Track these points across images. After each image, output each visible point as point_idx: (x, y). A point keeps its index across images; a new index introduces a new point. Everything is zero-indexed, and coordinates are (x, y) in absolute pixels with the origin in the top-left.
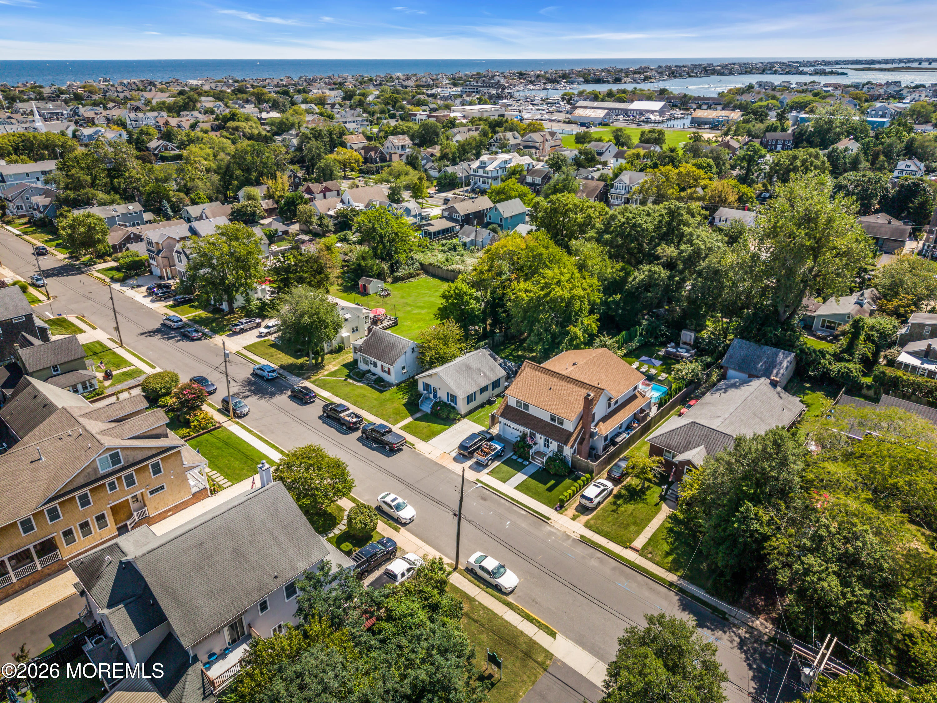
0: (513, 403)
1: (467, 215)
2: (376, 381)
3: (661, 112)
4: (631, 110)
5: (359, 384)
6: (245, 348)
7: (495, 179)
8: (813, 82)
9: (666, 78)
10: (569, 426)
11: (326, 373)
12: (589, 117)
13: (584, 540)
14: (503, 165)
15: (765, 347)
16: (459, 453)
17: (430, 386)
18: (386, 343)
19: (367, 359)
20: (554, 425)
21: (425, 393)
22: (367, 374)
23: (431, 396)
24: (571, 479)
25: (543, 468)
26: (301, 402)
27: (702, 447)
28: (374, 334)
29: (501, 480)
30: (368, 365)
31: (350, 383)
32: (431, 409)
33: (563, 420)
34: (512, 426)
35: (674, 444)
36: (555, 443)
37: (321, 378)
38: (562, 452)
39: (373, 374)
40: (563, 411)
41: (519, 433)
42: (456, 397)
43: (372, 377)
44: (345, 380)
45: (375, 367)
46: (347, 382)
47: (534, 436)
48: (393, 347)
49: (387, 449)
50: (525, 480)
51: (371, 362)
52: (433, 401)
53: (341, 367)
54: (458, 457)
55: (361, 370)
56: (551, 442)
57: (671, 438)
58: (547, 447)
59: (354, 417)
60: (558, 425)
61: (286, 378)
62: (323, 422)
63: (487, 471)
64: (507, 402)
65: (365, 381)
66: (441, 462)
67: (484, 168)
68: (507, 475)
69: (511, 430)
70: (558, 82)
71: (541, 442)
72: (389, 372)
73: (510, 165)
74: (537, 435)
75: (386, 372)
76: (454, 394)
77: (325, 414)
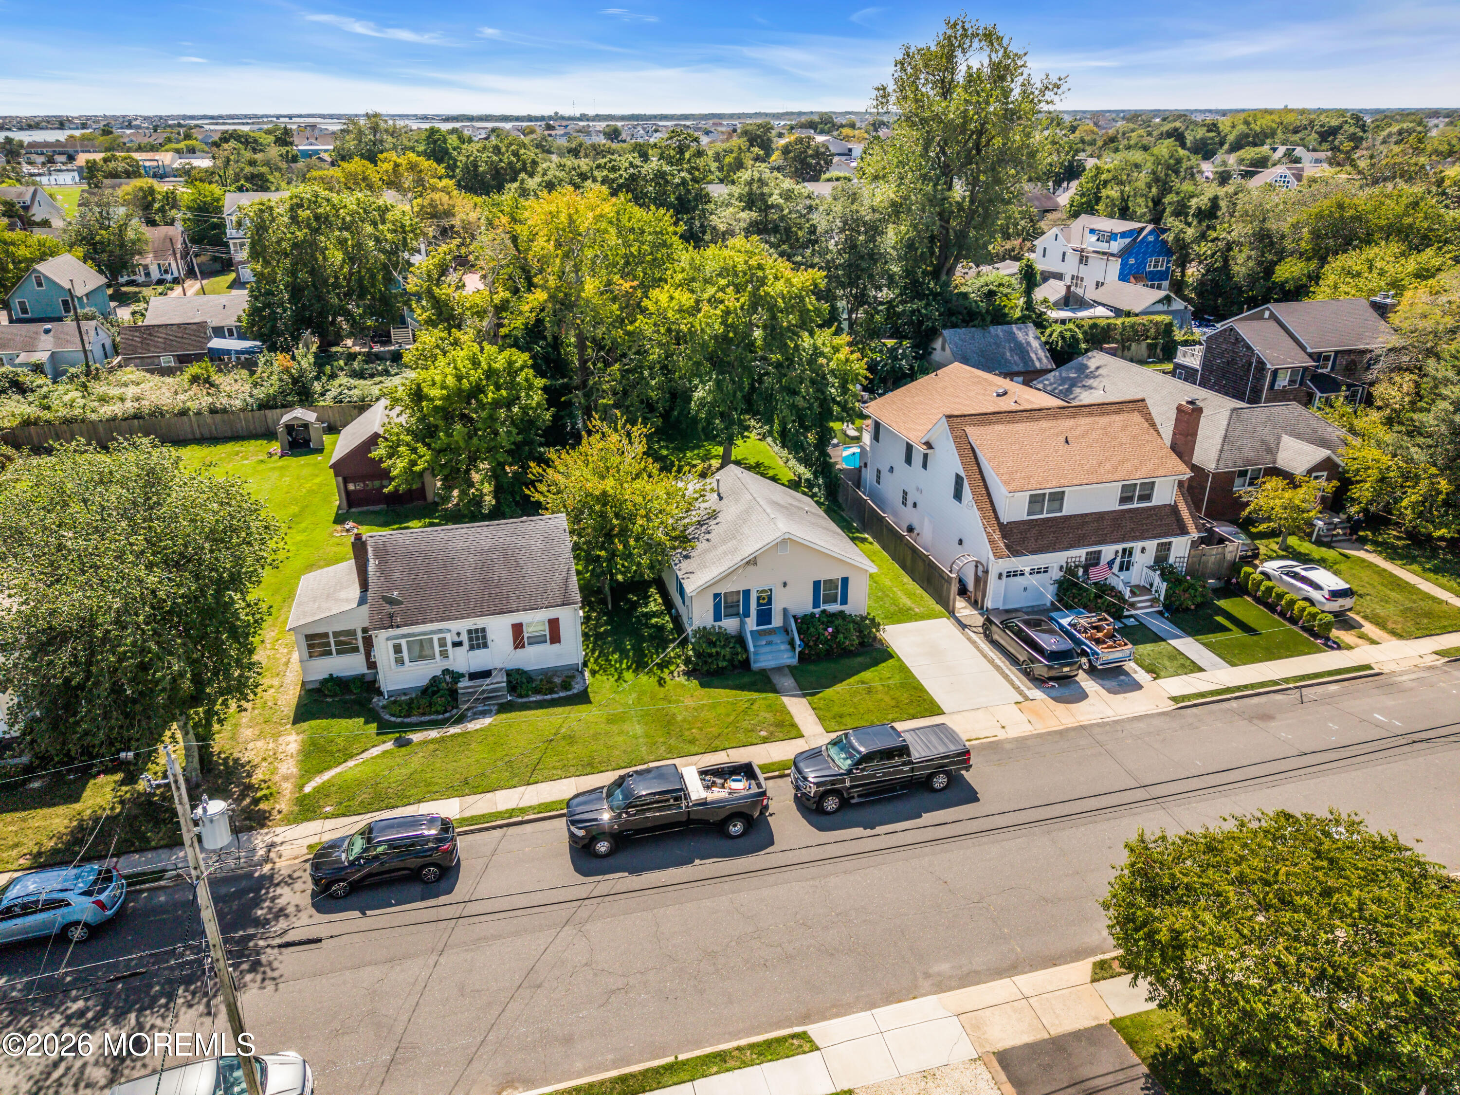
2: (512, 687)
5: (472, 726)
10: (1166, 491)
11: (289, 767)
15: (992, 329)
16: (1038, 681)
17: (747, 593)
18: (471, 559)
19: (435, 638)
20: (1130, 510)
21: (730, 624)
22: (460, 685)
23: (751, 623)
24: (1219, 599)
25: (1167, 607)
26: (417, 888)
27: (1285, 438)
28: (382, 554)
29: (1192, 672)
30: (444, 654)
31: (442, 740)
32: (798, 650)
33: (1153, 483)
34: (1027, 570)
35: (1251, 454)
36: (1152, 545)
37: (308, 789)
38: (1166, 558)
39: (486, 674)
40: (1150, 465)
41: (1056, 574)
42: (845, 581)
43: (486, 684)
44: (402, 743)
45: (478, 647)
46: (425, 743)
47: (1099, 558)
48: (507, 555)
49: (940, 781)
50: (1204, 644)
51: (456, 639)
52: (773, 631)
53: (305, 725)
54: (1054, 693)
55: (404, 692)
56: (1143, 550)
57: (1238, 448)
58: (1128, 569)
59: (719, 781)
60: (1136, 505)
61: (159, 874)
62: (635, 870)
63: (1141, 676)
64: (997, 518)
65: (480, 708)
66: (1052, 725)
68: (1173, 657)
69: (1026, 581)
71: (1115, 564)
72: (553, 633)
74: (1107, 550)
75: (537, 640)
76: (840, 574)
77: (604, 846)
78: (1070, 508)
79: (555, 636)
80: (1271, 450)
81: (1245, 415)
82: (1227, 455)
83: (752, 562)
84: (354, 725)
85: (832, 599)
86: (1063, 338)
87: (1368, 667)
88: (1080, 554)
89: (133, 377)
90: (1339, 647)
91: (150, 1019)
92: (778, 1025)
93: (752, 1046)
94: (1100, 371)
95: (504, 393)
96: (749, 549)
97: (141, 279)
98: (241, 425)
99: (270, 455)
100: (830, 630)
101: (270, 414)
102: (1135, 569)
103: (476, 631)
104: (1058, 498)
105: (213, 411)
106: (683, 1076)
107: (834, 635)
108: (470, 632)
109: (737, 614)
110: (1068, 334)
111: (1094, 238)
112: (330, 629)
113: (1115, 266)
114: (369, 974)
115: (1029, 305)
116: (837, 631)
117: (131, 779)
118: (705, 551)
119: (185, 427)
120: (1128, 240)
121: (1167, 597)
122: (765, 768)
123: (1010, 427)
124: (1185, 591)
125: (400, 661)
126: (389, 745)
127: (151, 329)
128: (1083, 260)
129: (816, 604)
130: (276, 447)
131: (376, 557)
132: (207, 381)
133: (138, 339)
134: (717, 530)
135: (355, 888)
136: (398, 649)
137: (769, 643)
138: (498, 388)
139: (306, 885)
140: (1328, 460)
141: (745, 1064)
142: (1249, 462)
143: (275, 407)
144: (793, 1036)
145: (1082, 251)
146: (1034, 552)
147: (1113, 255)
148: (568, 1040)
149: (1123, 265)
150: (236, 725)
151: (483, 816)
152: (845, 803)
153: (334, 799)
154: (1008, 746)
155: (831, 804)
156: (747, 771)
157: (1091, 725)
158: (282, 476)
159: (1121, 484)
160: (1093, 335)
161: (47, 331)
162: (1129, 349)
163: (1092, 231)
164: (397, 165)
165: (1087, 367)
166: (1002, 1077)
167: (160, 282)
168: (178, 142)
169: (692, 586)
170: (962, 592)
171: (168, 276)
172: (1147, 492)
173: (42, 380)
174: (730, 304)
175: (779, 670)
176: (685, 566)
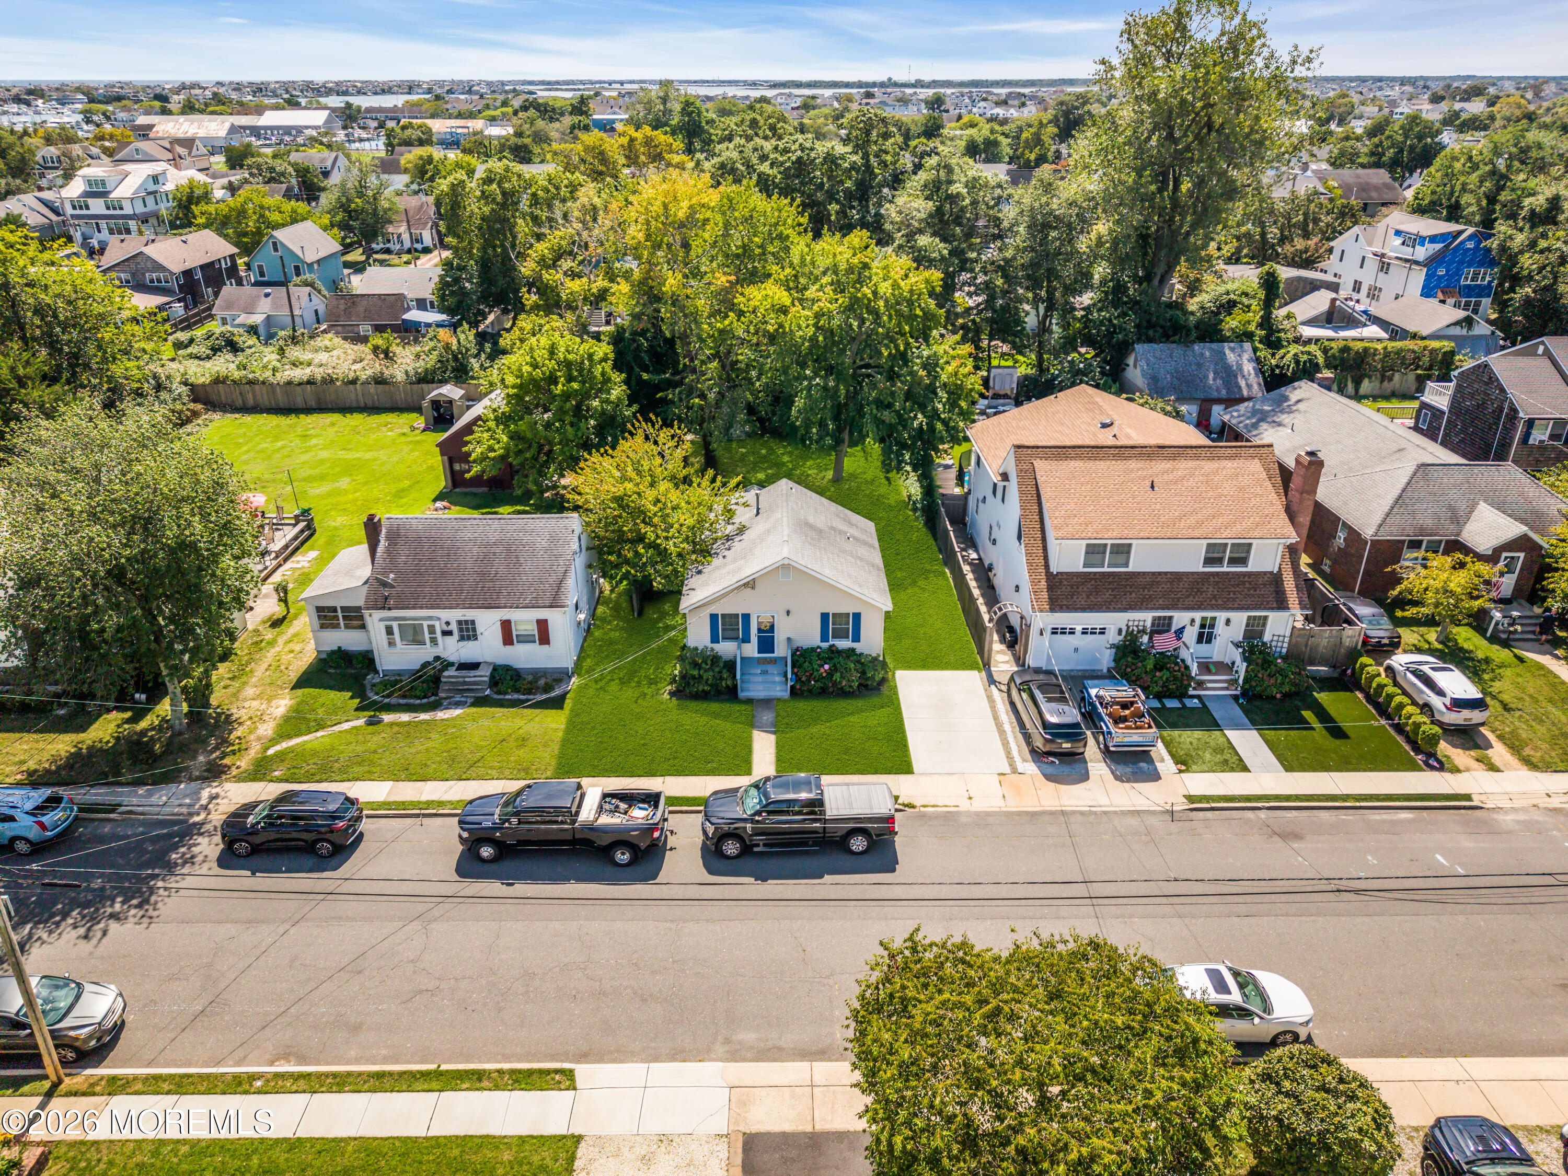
1: (188, 273)
2: (494, 682)
3: (328, 126)
4: (266, 128)
5: (441, 715)
7: (142, 220)
10: (1266, 557)
11: (267, 729)
14: (152, 187)
15: (1197, 347)
16: (1037, 755)
17: (746, 617)
18: (475, 550)
19: (425, 624)
20: (1217, 573)
21: (726, 648)
22: (446, 673)
23: (751, 649)
24: (1322, 690)
25: (1244, 694)
26: (310, 861)
27: (1483, 507)
28: (395, 536)
29: (1232, 770)
30: (434, 641)
31: (409, 724)
32: (790, 684)
33: (1250, 545)
34: (1079, 628)
35: (1429, 522)
36: (1240, 618)
37: (271, 752)
38: (1261, 634)
39: (475, 666)
40: (1247, 523)
41: (1113, 637)
42: (857, 616)
43: (470, 676)
44: (373, 722)
45: (469, 638)
46: (392, 724)
47: (1170, 625)
48: (511, 551)
49: (858, 844)
50: (1267, 742)
51: (445, 628)
52: (774, 661)
53: (299, 692)
54: (1050, 770)
55: (400, 673)
56: (1228, 622)
57: (1413, 514)
58: (1209, 641)
59: (623, 806)
60: (1225, 569)
61: (113, 808)
62: (508, 878)
63: (1166, 765)
64: (1047, 566)
65: (458, 698)
66: (1030, 805)
67: (104, 194)
68: (1218, 750)
69: (1077, 640)
70: (28, 104)
71: (1191, 635)
72: (543, 634)
73: (170, 186)
74: (1181, 618)
75: (525, 639)
76: (850, 609)
77: (486, 852)
78: (1136, 564)
79: (544, 636)
80: (1459, 519)
81: (1435, 473)
82: (1394, 520)
83: (750, 584)
84: (341, 698)
85: (841, 634)
86: (1297, 362)
87: (1468, 797)
88: (1146, 618)
89: (329, 344)
90: (1441, 767)
91: (41, 933)
92: (553, 1059)
93: (513, 1072)
94: (1300, 406)
95: (575, 385)
96: (751, 569)
97: (394, 246)
98: (400, 397)
99: (413, 429)
100: (827, 667)
101: (423, 388)
102: (1218, 643)
103: (466, 622)
104: (1122, 551)
105: (379, 381)
106: (434, 1085)
107: (830, 674)
108: (460, 623)
109: (736, 638)
110: (1305, 357)
111: (1398, 241)
112: (339, 603)
113: (1419, 277)
114: (229, 929)
115: (1266, 322)
116: (834, 669)
117: (134, 720)
118: (718, 568)
119: (352, 395)
120: (1438, 246)
121: (1246, 680)
122: (672, 801)
123: (1091, 464)
124: (1270, 676)
125: (391, 644)
126: (361, 722)
127: (358, 298)
128: (1384, 267)
129: (824, 638)
130: (420, 421)
131: (388, 538)
132: (386, 353)
133: (342, 307)
134: (737, 546)
135: (256, 850)
136: (389, 631)
137: (764, 673)
138: (570, 379)
139: (220, 839)
140: (1524, 538)
141: (497, 1088)
142: (1422, 531)
143: (432, 382)
144: (557, 1071)
145: (1383, 256)
146: (1084, 609)
147: (1417, 263)
148: (356, 1028)
149: (1428, 277)
150: (245, 683)
151: (403, 803)
152: (747, 850)
153: (287, 764)
154: (964, 819)
155: (731, 848)
156: (652, 799)
157: (1074, 812)
158: (412, 451)
159: (1206, 542)
160: (1342, 359)
161: (267, 295)
162: (1390, 379)
163: (1398, 233)
164: (632, 140)
165: (1286, 399)
166: (738, 1160)
168: (496, 108)
169: (686, 603)
170: (1011, 645)
171: (419, 246)
172: (1241, 555)
173: (252, 341)
174: (824, 305)
175: (767, 703)
176: (692, 582)
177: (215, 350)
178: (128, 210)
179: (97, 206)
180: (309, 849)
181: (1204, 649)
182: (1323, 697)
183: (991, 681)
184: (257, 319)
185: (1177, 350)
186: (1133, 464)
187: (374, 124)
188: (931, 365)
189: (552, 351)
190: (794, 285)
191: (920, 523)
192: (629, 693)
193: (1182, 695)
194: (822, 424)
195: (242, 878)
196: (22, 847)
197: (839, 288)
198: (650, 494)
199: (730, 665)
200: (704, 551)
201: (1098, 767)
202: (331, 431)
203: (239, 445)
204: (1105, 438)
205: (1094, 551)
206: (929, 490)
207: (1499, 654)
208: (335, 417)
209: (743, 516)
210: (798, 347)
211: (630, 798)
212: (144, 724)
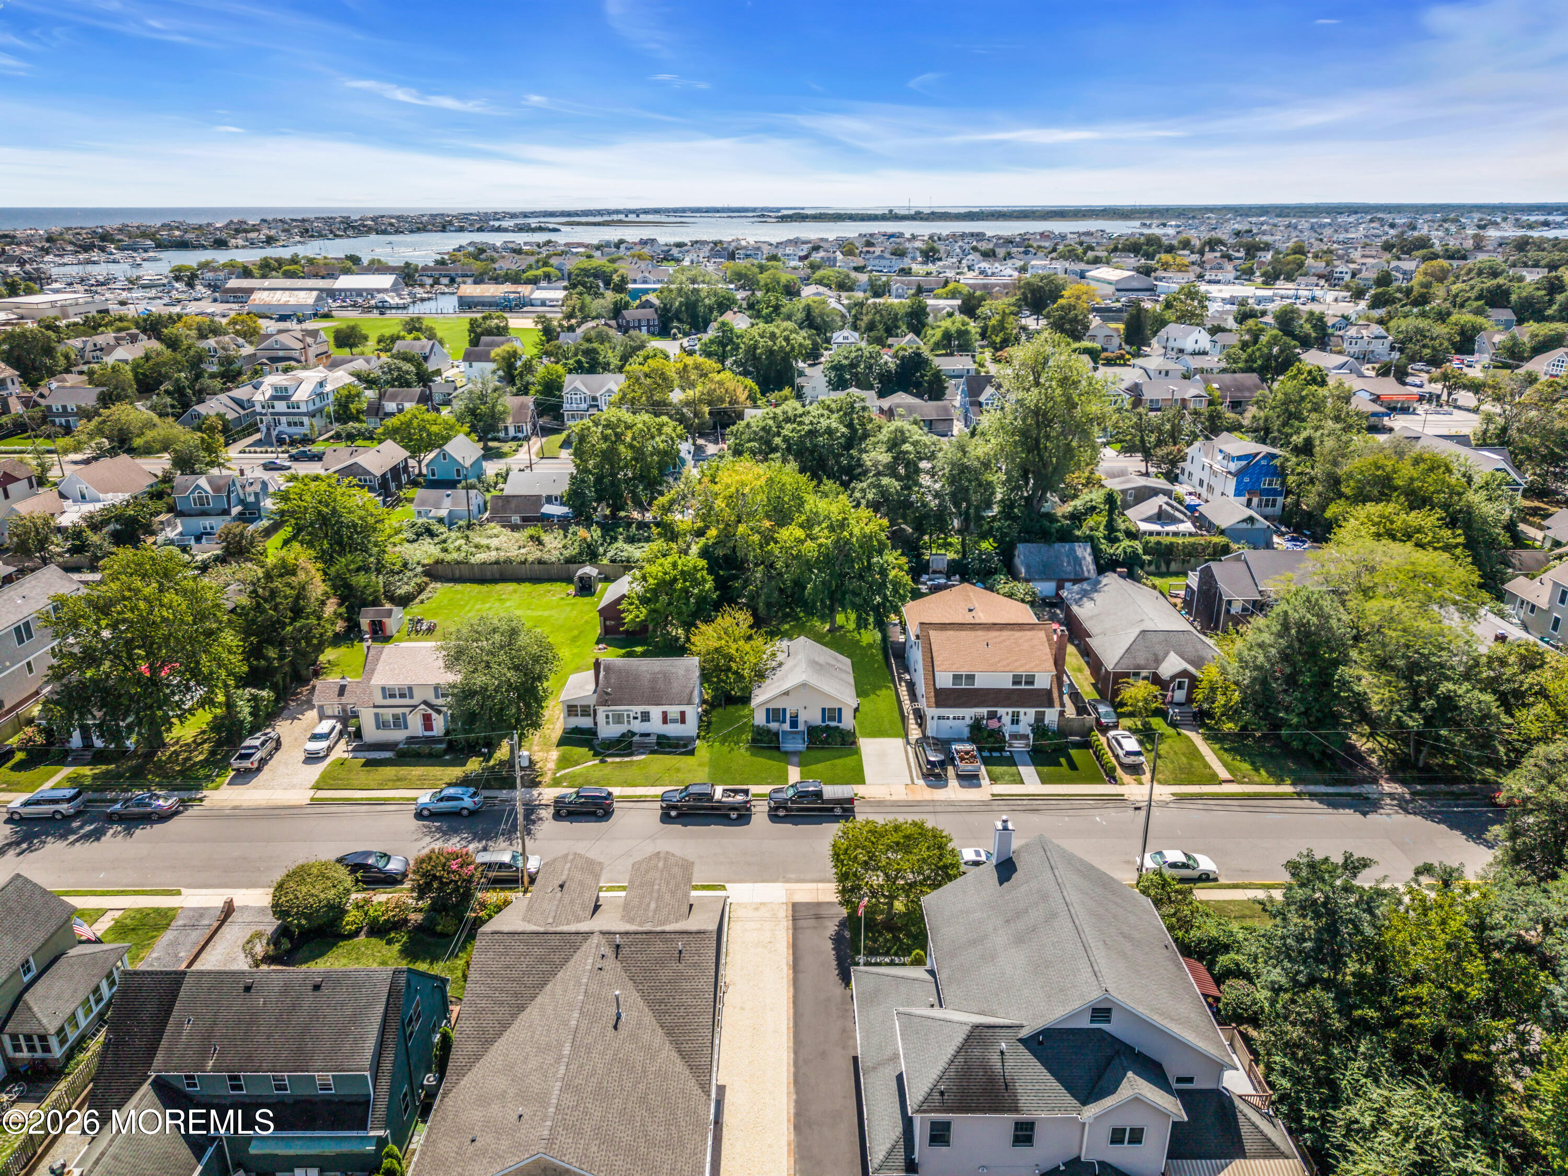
0: (945, 680)
1: (384, 476)
2: (658, 744)
3: (395, 289)
4: (340, 290)
5: (635, 758)
6: (317, 787)
7: (312, 415)
8: (549, 242)
9: (298, 238)
10: (1043, 681)
11: (551, 765)
12: (285, 305)
13: (1181, 798)
14: (319, 390)
15: (1057, 546)
16: (925, 776)
17: (784, 710)
18: (648, 676)
19: (625, 713)
20: (1019, 689)
21: (774, 726)
22: (634, 738)
23: (786, 727)
24: (1072, 748)
25: (1032, 750)
26: (595, 818)
27: (1172, 654)
28: (608, 669)
29: (1016, 783)
30: (629, 722)
31: (621, 762)
32: (806, 743)
33: (1034, 675)
34: (951, 716)
35: (1142, 663)
36: (1031, 712)
37: (558, 775)
38: (1042, 720)
39: (648, 735)
40: (1034, 664)
41: (968, 721)
42: (840, 710)
43: (647, 740)
44: (603, 761)
45: (645, 721)
46: (613, 763)
47: (996, 715)
48: (666, 677)
49: (838, 811)
50: (1037, 771)
51: (635, 715)
52: (798, 732)
53: (561, 748)
54: (930, 783)
55: (608, 738)
56: (1025, 713)
57: (1135, 658)
58: (1016, 723)
59: (733, 794)
60: (1023, 687)
62: (685, 825)
63: (986, 782)
64: (935, 685)
65: (641, 751)
66: (919, 798)
67: (286, 398)
68: (1013, 775)
69: (950, 723)
70: (103, 249)
71: (1006, 720)
72: (683, 718)
73: (328, 388)
74: (1001, 711)
75: (674, 721)
76: (837, 706)
77: (673, 813)
78: (978, 684)
79: (683, 721)
80: (1158, 661)
81: (1149, 635)
82: (1124, 661)
83: (787, 693)
84: (583, 751)
85: (832, 719)
86: (1125, 552)
87: (1123, 796)
88: (984, 711)
89: (495, 531)
90: (1116, 782)
92: (716, 882)
94: (1105, 588)
96: (787, 685)
97: (502, 435)
98: (556, 573)
99: (569, 594)
100: (825, 735)
101: (572, 567)
102: (1021, 724)
103: (645, 712)
104: (971, 678)
105: (540, 562)
107: (826, 738)
108: (642, 713)
109: (779, 721)
110: (1129, 550)
112: (578, 703)
113: (1232, 483)
115: (1110, 524)
116: (828, 736)
118: (769, 684)
119: (523, 570)
120: (1244, 463)
121: (1033, 743)
122: (754, 794)
124: (1046, 741)
125: (608, 723)
126: (597, 762)
127: (508, 498)
128: (1214, 472)
129: (823, 720)
130: (572, 589)
131: (604, 671)
132: (538, 539)
133: (499, 504)
134: (779, 673)
135: (570, 813)
136: (608, 717)
137: (793, 738)
138: (685, 581)
139: (551, 810)
140: (1188, 671)
142: (1139, 667)
143: (575, 563)
144: (718, 885)
145: (1212, 466)
146: (953, 707)
147: (1231, 473)
149: (1238, 484)
152: (789, 813)
153: (568, 780)
154: (887, 803)
155: (781, 812)
156: (746, 792)
157: (938, 800)
158: (573, 608)
159: (1012, 674)
161: (446, 495)
163: (1219, 451)
166: (790, 909)
167: (515, 439)
168: (538, 268)
169: (754, 703)
170: (920, 726)
171: (520, 435)
172: (1030, 680)
173: (443, 529)
174: (823, 540)
175: (795, 753)
176: (756, 692)
177: (419, 535)
178: (303, 409)
179: (281, 406)
180: (594, 814)
181: (1015, 728)
182: (1073, 752)
183: (908, 743)
184: (443, 513)
185: (1043, 547)
186: (980, 633)
187: (429, 281)
188: (883, 572)
189: (675, 565)
190: (808, 525)
191: (880, 657)
192: (726, 748)
193: (1001, 749)
194: (822, 601)
195: (565, 825)
196: (465, 812)
197: (831, 528)
198: (734, 646)
199: (777, 734)
200: (761, 675)
201: (953, 783)
202: (516, 596)
203: (463, 606)
204: (968, 618)
205: (957, 678)
206: (885, 638)
207: (1170, 731)
208: (512, 586)
209: (781, 657)
210: (808, 561)
211: (736, 792)
212: (492, 763)
